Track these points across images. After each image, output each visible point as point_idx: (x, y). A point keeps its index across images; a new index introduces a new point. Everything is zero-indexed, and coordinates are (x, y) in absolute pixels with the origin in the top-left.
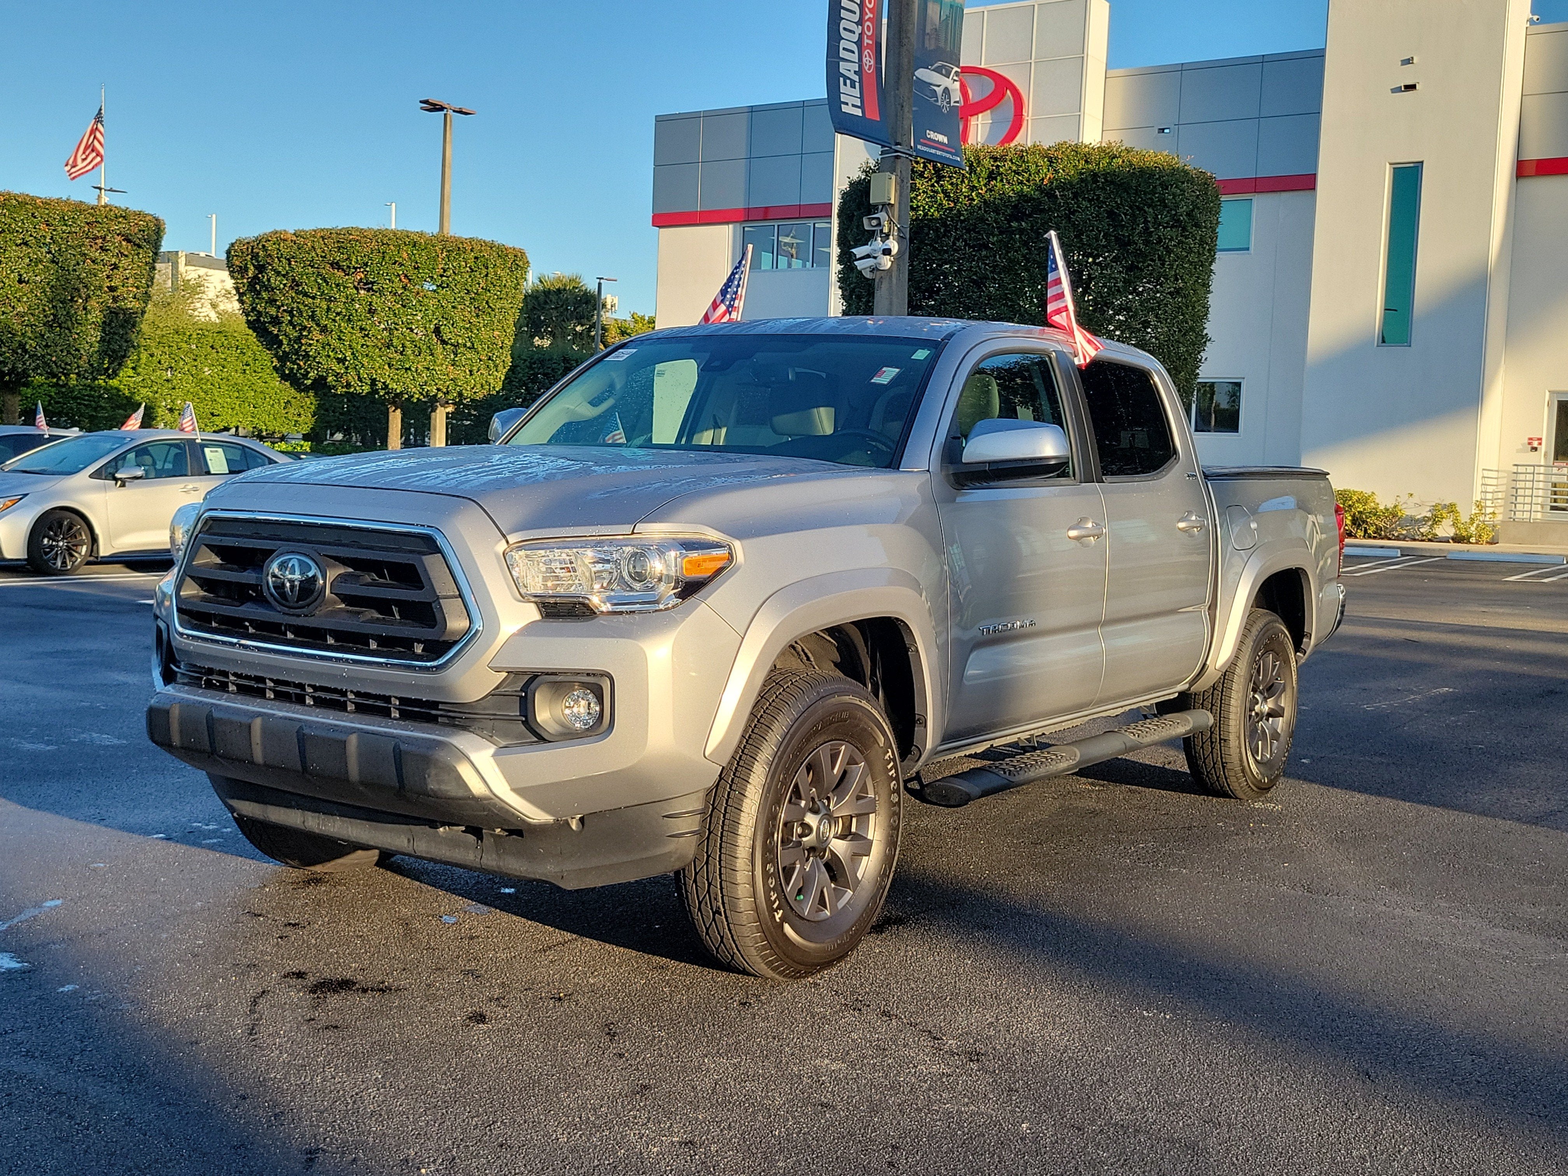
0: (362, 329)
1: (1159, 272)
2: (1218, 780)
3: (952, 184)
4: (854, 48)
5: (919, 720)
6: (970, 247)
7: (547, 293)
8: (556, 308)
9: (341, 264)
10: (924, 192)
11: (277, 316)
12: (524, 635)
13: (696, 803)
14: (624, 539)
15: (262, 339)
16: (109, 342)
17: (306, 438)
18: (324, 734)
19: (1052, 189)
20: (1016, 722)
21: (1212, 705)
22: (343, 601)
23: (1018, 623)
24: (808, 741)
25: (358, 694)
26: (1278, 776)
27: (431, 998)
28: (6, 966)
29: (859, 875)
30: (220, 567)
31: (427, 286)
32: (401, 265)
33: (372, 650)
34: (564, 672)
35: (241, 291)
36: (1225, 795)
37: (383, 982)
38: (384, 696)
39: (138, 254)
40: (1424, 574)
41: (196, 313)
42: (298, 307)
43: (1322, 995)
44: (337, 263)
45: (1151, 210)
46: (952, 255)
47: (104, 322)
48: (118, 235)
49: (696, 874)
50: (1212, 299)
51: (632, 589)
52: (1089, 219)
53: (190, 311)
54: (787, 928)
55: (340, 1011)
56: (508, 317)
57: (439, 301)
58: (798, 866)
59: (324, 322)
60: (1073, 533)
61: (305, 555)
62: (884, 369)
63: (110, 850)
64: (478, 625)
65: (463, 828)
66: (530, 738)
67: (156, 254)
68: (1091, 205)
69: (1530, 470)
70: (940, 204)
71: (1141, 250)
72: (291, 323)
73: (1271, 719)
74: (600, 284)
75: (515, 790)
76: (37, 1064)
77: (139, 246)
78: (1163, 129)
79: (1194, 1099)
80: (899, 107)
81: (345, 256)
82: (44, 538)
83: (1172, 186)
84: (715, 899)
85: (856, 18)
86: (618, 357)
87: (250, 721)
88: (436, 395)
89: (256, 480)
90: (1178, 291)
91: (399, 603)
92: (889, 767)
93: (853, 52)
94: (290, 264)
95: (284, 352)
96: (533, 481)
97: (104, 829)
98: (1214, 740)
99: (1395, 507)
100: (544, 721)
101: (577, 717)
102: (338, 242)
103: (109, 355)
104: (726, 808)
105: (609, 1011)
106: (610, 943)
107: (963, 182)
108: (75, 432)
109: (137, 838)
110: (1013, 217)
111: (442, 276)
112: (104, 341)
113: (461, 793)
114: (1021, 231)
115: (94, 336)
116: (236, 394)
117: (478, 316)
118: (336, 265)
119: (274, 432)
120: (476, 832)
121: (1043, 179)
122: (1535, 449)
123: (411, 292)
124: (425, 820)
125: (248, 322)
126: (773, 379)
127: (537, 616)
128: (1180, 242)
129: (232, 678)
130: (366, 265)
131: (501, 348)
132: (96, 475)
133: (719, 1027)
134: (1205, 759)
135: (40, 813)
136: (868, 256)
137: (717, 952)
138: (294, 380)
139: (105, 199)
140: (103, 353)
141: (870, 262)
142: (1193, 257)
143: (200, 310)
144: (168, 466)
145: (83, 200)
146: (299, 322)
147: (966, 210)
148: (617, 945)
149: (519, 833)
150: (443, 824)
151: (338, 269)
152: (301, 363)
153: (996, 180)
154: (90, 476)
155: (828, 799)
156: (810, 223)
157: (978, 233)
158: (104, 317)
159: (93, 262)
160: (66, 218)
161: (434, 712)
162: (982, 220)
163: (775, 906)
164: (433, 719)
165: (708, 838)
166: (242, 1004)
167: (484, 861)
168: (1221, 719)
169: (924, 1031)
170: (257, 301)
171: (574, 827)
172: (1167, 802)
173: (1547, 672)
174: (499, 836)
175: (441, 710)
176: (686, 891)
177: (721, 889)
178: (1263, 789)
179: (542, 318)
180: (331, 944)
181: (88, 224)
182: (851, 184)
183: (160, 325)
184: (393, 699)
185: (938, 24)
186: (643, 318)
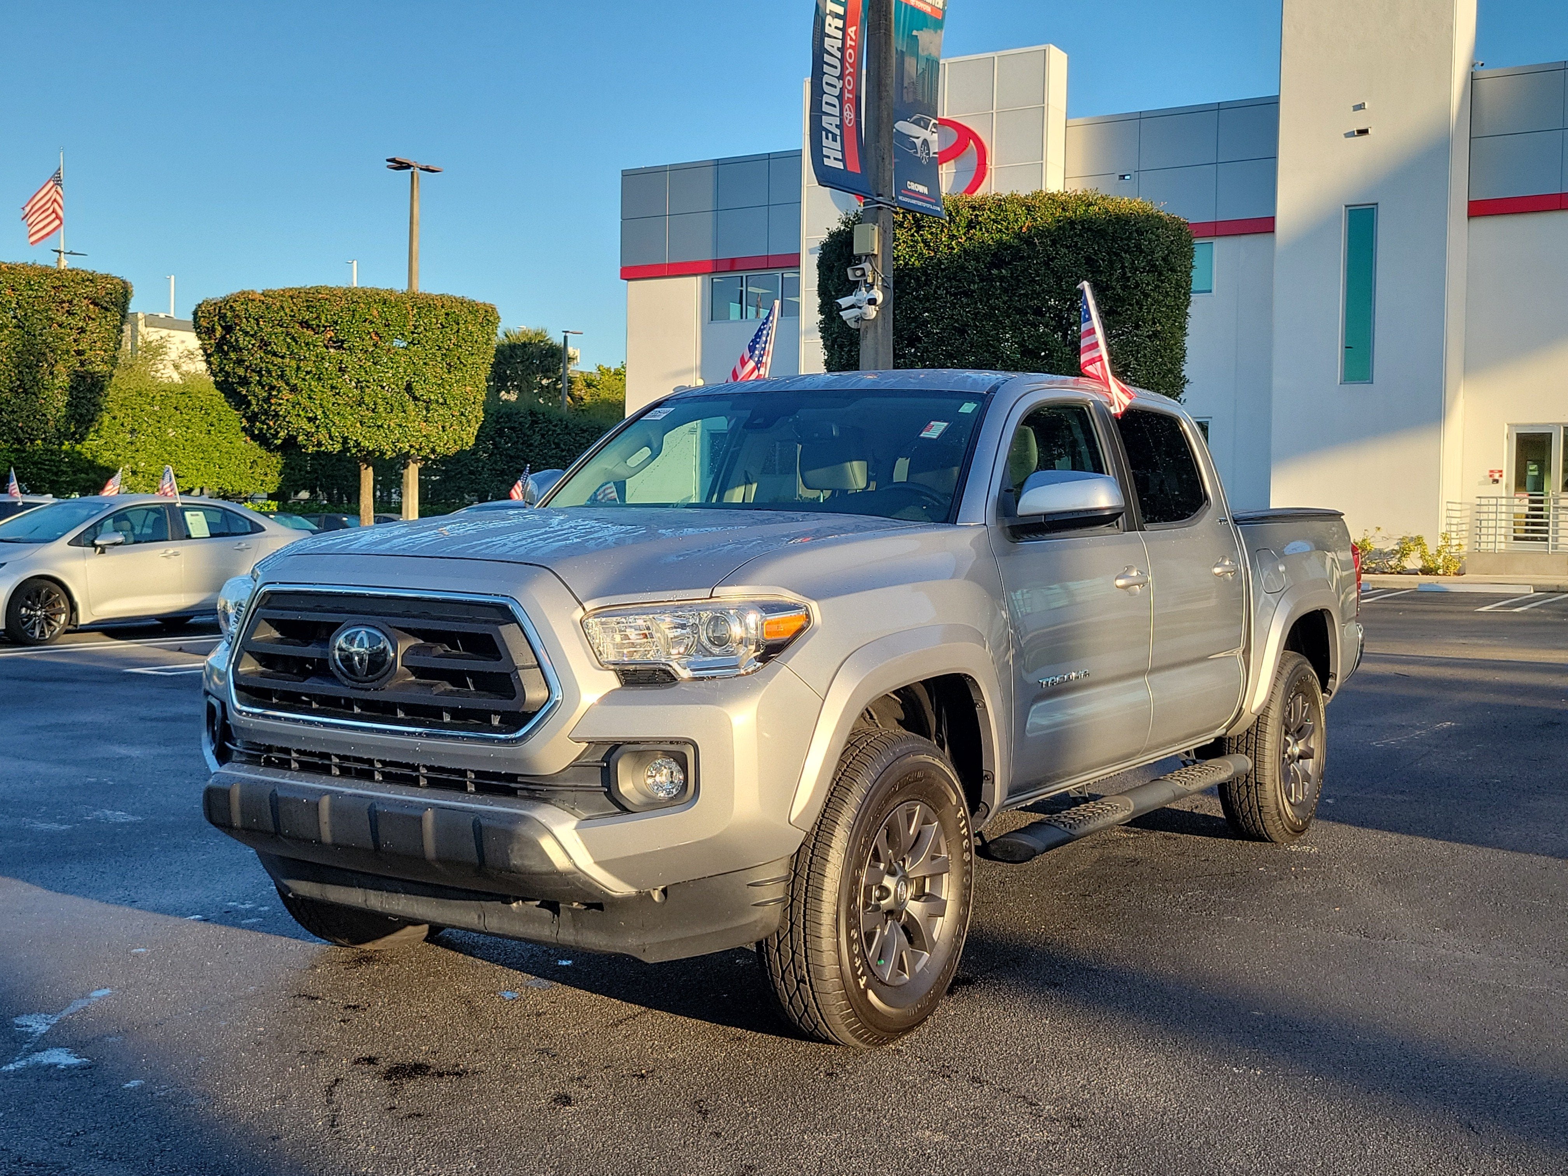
0: (332, 387)
1: (1137, 316)
2: (1254, 824)
3: (932, 234)
4: (836, 102)
5: (986, 776)
6: (951, 295)
7: (513, 347)
8: (522, 362)
9: (311, 323)
10: (904, 242)
11: (245, 376)
12: (605, 704)
13: (780, 870)
14: (702, 603)
15: (230, 400)
16: (76, 406)
17: (271, 497)
18: (398, 810)
19: (1030, 237)
20: (1070, 774)
21: (1247, 749)
22: (414, 674)
23: (1074, 674)
24: (886, 802)
25: (430, 768)
26: (1311, 817)
27: (511, 1080)
28: (65, 1062)
29: (935, 936)
30: (280, 641)
31: (396, 343)
32: (371, 322)
33: (446, 724)
34: (646, 741)
35: (209, 352)
36: (1261, 839)
37: (458, 1065)
38: (460, 770)
39: (106, 317)
40: (1397, 607)
41: (159, 375)
42: (267, 367)
43: (1405, 1044)
44: (306, 322)
45: (1127, 256)
46: (934, 303)
47: (71, 387)
48: (85, 298)
49: (779, 942)
50: (1188, 342)
51: (712, 654)
52: (1067, 265)
53: (152, 373)
54: (871, 995)
55: (419, 1097)
56: (480, 372)
57: (410, 358)
58: (878, 930)
59: (293, 381)
60: (1121, 582)
61: (374, 627)
62: (932, 423)
63: (148, 934)
64: (558, 696)
65: (538, 903)
66: (612, 809)
67: (123, 316)
68: (1069, 252)
69: (1494, 501)
70: (920, 254)
71: (1119, 295)
72: (259, 383)
73: (1301, 761)
74: (565, 337)
75: (598, 863)
76: (118, 1167)
77: (107, 309)
78: (1124, 176)
79: (1305, 1159)
80: (880, 159)
81: (315, 315)
82: (21, 607)
83: (1147, 232)
84: (800, 967)
85: (837, 72)
86: (654, 416)
87: (317, 799)
88: (409, 452)
89: (313, 552)
90: (1155, 334)
91: (472, 674)
92: (961, 825)
93: (835, 106)
94: (258, 324)
95: (253, 411)
96: (602, 547)
97: (137, 912)
98: (1249, 784)
99: (1364, 540)
100: (628, 792)
101: (660, 786)
102: (307, 301)
103: (76, 419)
104: (808, 874)
105: (695, 1088)
106: (681, 1015)
107: (942, 231)
108: (48, 499)
109: (173, 920)
110: (993, 265)
111: (413, 333)
112: (71, 405)
113: (544, 868)
114: (1002, 279)
115: (61, 400)
116: (201, 455)
117: (449, 372)
118: (305, 324)
119: (240, 493)
120: (553, 906)
121: (1021, 227)
122: (1497, 481)
123: (382, 349)
124: (497, 895)
125: (216, 382)
126: (817, 435)
127: (617, 685)
128: (1157, 286)
129: (294, 755)
130: (336, 323)
131: (474, 403)
132: (76, 542)
133: (811, 1100)
134: (1241, 803)
135: (68, 898)
136: (852, 307)
137: (800, 1021)
138: (263, 440)
139: (65, 263)
140: (69, 418)
141: (855, 312)
142: (1169, 301)
143: (162, 371)
144: (148, 531)
145: (49, 265)
146: (268, 381)
147: (946, 259)
148: (689, 1017)
149: (599, 906)
150: (517, 899)
151: (307, 328)
152: (271, 423)
153: (975, 228)
154: (69, 544)
155: (904, 860)
156: (778, 273)
157: (959, 281)
158: (71, 381)
159: (60, 326)
160: (32, 283)
161: (513, 785)
162: (963, 268)
163: (859, 973)
164: (511, 793)
165: (791, 905)
166: (317, 1094)
167: (560, 936)
168: (1257, 763)
169: (1019, 1097)
170: (225, 361)
171: (656, 899)
172: (1204, 848)
173: (1541, 703)
174: (576, 909)
175: (521, 783)
176: (769, 960)
177: (806, 957)
178: (1298, 831)
179: (508, 372)
180: (396, 1026)
181: (54, 288)
182: (831, 236)
183: (123, 387)
184: (469, 773)
185: (915, 77)
186: (609, 370)
